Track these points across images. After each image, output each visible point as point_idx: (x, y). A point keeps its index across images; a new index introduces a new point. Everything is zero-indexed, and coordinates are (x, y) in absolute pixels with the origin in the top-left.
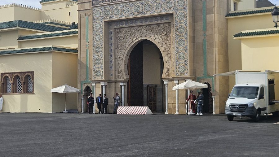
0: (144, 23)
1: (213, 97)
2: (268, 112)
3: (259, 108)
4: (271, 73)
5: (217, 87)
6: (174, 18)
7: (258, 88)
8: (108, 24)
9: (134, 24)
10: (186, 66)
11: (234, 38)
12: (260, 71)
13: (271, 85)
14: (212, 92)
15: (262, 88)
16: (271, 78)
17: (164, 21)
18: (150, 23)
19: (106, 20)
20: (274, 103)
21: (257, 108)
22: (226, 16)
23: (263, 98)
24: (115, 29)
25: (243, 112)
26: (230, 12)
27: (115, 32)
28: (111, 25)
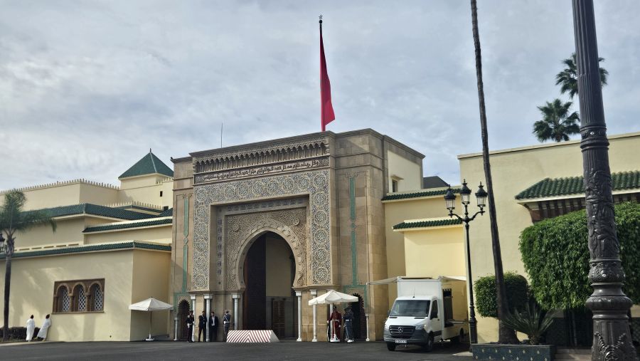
0: (267, 208)
1: (367, 315)
2: (445, 337)
3: (431, 332)
4: (446, 280)
5: (372, 301)
6: (310, 202)
7: (429, 302)
8: (217, 209)
9: (253, 210)
10: (327, 270)
11: (395, 230)
12: (430, 277)
13: (447, 297)
14: (364, 308)
15: (435, 302)
16: (447, 287)
17: (297, 205)
18: (277, 208)
19: (213, 204)
20: (452, 325)
21: (428, 331)
22: (383, 200)
23: (436, 317)
24: (227, 216)
25: (409, 337)
26: (388, 194)
27: (226, 221)
28: (220, 211)
